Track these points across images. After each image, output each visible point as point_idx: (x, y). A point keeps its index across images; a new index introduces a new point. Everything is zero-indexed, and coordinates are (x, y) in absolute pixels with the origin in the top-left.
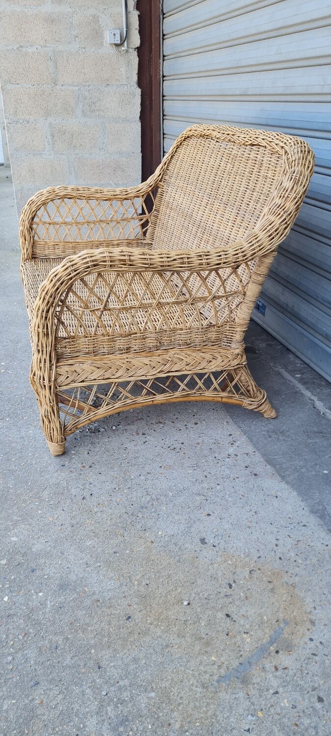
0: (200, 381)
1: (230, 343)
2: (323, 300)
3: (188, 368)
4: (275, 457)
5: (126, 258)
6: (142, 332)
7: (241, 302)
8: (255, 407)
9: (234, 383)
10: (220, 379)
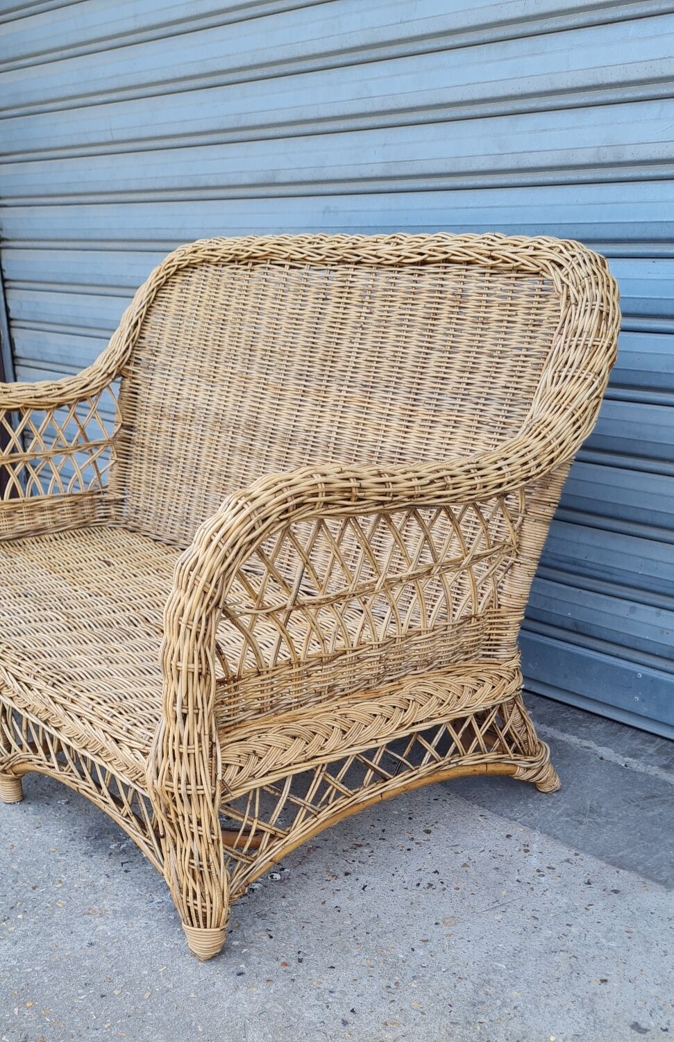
0: (457, 733)
1: (494, 650)
2: (557, 560)
3: (442, 710)
4: (620, 854)
5: (353, 483)
6: (355, 647)
7: (512, 565)
8: (534, 772)
9: (505, 730)
10: (486, 726)
